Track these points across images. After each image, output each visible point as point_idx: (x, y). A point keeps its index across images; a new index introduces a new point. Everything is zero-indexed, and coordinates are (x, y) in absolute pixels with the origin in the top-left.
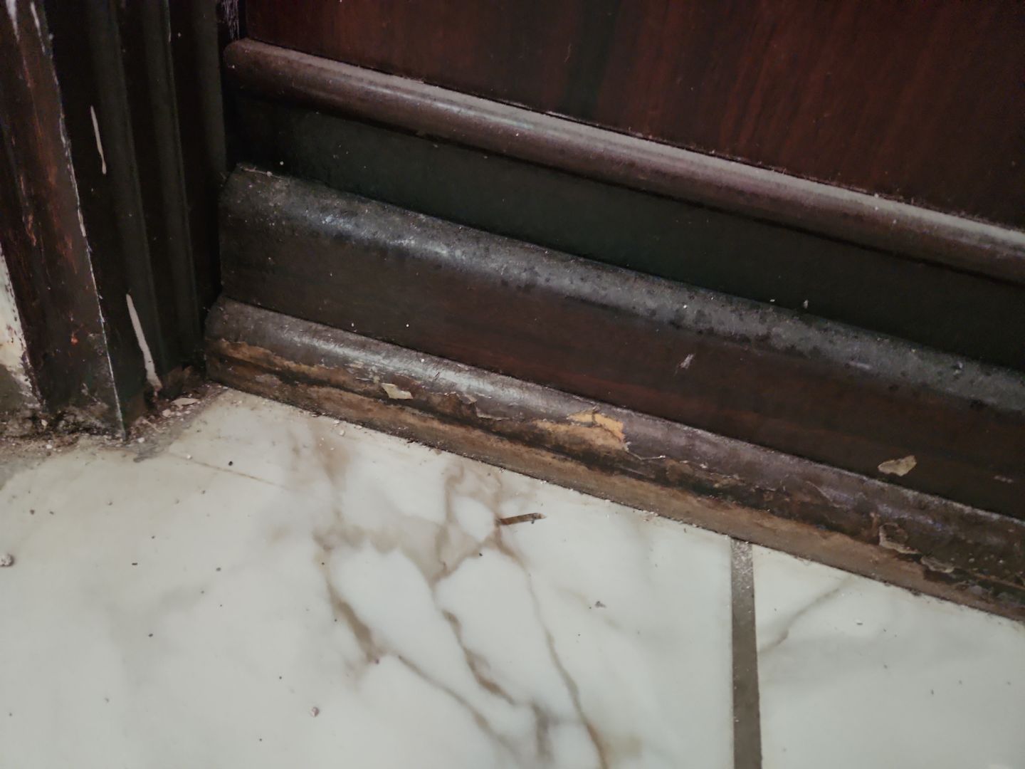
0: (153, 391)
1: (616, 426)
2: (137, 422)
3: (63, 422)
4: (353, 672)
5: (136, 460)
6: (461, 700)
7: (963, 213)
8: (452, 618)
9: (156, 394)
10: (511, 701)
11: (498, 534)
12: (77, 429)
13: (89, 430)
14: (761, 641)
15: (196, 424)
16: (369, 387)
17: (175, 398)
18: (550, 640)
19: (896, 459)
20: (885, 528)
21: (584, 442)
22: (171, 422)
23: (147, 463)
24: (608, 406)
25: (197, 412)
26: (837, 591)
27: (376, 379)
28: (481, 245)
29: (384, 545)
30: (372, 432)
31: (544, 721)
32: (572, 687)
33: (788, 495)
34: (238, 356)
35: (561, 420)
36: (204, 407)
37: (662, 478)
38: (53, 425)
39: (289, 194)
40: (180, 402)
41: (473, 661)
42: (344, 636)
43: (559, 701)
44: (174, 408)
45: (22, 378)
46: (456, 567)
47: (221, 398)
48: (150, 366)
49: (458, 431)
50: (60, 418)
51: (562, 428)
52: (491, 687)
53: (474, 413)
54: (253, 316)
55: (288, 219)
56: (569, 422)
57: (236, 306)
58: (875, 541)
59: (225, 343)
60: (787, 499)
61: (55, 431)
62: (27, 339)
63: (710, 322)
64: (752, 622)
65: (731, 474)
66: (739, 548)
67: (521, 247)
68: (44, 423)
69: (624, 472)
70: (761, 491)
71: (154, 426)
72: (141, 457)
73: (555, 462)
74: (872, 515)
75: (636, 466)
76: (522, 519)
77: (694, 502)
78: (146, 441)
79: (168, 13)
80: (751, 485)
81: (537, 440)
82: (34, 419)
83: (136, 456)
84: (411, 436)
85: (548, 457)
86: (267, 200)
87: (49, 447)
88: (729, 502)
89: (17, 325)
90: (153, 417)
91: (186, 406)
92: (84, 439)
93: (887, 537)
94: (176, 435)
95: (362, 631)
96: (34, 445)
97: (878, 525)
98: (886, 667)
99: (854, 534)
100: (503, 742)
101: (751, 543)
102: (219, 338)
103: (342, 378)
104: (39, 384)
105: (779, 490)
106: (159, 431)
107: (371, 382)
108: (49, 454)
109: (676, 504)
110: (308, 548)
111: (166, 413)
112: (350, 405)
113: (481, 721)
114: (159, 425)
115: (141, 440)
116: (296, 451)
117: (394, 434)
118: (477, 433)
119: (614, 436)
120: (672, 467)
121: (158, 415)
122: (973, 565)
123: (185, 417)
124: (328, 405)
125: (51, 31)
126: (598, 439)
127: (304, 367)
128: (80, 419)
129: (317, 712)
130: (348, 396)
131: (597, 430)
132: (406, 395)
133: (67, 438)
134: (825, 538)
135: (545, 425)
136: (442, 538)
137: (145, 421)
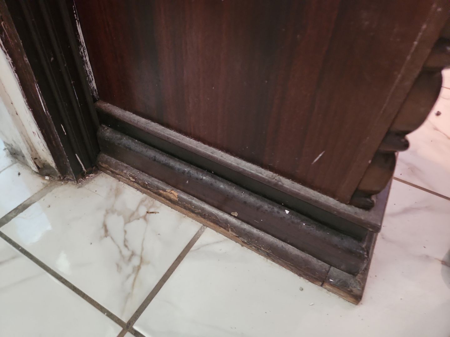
0: (85, 172)
1: (176, 194)
2: (80, 179)
3: (65, 178)
4: (101, 238)
5: (78, 188)
6: (119, 247)
7: (238, 158)
8: (125, 232)
9: (85, 173)
10: (128, 249)
11: (145, 216)
12: (68, 180)
13: (70, 180)
14: (192, 249)
15: (93, 181)
16: (127, 177)
17: (90, 174)
18: (144, 239)
19: (234, 212)
20: (231, 228)
21: (169, 197)
22: (87, 180)
23: (80, 189)
24: (176, 189)
25: (94, 178)
26: (221, 242)
27: (128, 175)
28: (146, 149)
29: (119, 214)
30: (130, 187)
31: (133, 254)
32: (143, 249)
33: (211, 217)
34: (103, 166)
35: (165, 191)
36: (96, 176)
37: (185, 208)
38: (64, 178)
39: (110, 133)
40: (91, 175)
41: (125, 241)
42: (103, 232)
43: (138, 252)
44: (89, 176)
45: (56, 170)
46: (132, 221)
47: (100, 175)
48: (83, 167)
49: (145, 190)
50: (65, 177)
51: (165, 193)
52: (126, 246)
53: (147, 186)
54: (106, 157)
55: (109, 139)
56: (166, 192)
57: (103, 154)
58: (229, 231)
59: (100, 163)
60: (210, 218)
61: (64, 179)
62: (55, 163)
63: (190, 174)
64: (193, 245)
65: (199, 210)
66: (204, 227)
67: (155, 150)
68: (62, 178)
69: (178, 205)
70: (205, 215)
71: (83, 180)
72: (79, 187)
73: (165, 201)
74: (228, 225)
75: (180, 204)
76: (153, 213)
77: (193, 215)
78: (81, 184)
79: (78, 102)
80: (203, 213)
81: (160, 195)
82: (60, 177)
83: (78, 187)
84: (138, 189)
85: (163, 199)
86: (105, 134)
87: (62, 183)
88: (199, 216)
89: (53, 161)
90: (84, 178)
91: (92, 176)
92: (70, 182)
93: (231, 231)
94: (87, 183)
95: (106, 231)
96: (60, 182)
97: (230, 227)
98: (219, 260)
99: (225, 229)
100: (123, 256)
101: (207, 227)
102: (99, 162)
103: (122, 174)
104: (59, 171)
105: (209, 215)
106: (84, 182)
107: (127, 176)
108: (62, 184)
109: (190, 215)
110: (104, 212)
111: (87, 177)
112: (125, 180)
113: (121, 252)
114: (85, 180)
115: (80, 183)
116: (111, 190)
117: (134, 188)
118: (149, 191)
119: (175, 197)
120: (187, 206)
121: (85, 178)
122: (250, 241)
123: (91, 179)
124: (121, 179)
125: (51, 115)
126: (172, 197)
127: (115, 171)
128: (69, 178)
129: (91, 244)
130: (124, 178)
131: (172, 194)
132: (134, 180)
133: (66, 181)
134: (220, 228)
135: (161, 191)
136: (133, 214)
137: (82, 179)
